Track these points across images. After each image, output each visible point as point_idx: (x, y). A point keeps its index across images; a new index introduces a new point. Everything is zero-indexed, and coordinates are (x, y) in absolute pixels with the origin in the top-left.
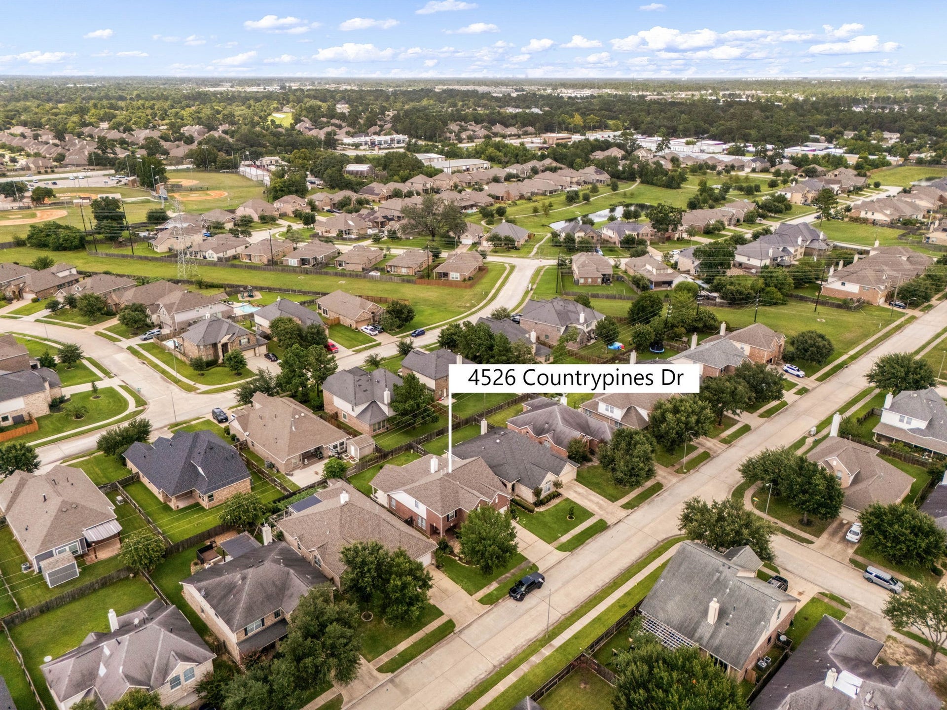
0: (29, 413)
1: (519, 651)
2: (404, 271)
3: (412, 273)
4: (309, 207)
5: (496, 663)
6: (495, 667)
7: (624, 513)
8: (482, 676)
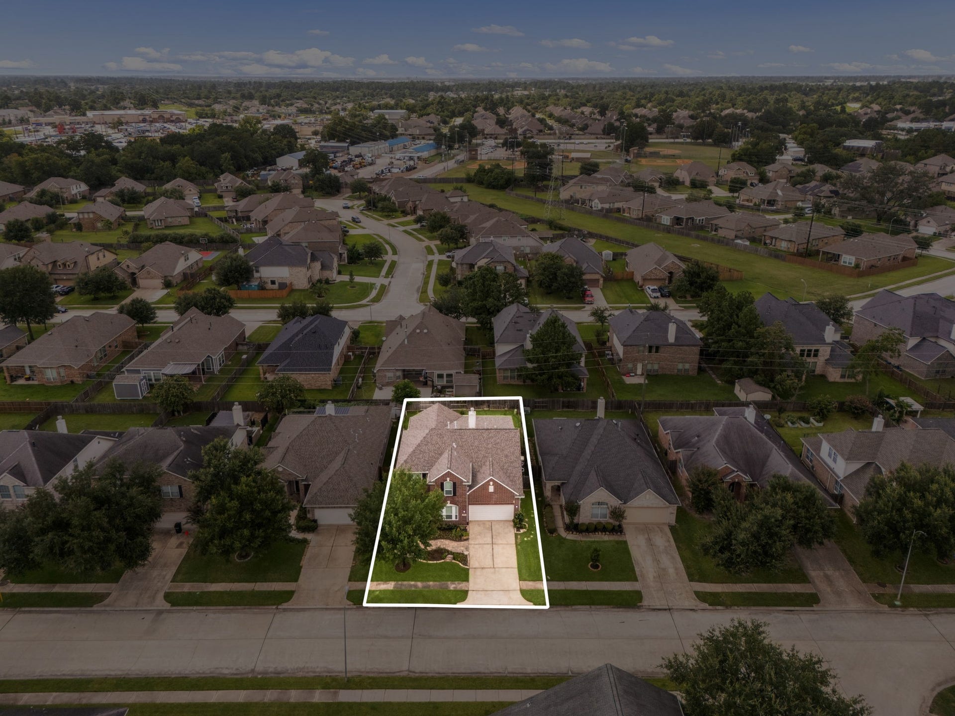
0: (291, 283)
1: (300, 674)
2: (784, 245)
3: (793, 248)
4: (758, 177)
5: (260, 668)
6: (253, 671)
7: (694, 603)
8: (226, 671)
